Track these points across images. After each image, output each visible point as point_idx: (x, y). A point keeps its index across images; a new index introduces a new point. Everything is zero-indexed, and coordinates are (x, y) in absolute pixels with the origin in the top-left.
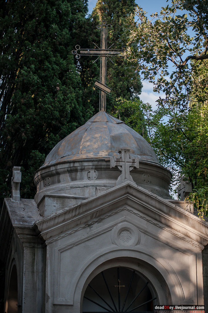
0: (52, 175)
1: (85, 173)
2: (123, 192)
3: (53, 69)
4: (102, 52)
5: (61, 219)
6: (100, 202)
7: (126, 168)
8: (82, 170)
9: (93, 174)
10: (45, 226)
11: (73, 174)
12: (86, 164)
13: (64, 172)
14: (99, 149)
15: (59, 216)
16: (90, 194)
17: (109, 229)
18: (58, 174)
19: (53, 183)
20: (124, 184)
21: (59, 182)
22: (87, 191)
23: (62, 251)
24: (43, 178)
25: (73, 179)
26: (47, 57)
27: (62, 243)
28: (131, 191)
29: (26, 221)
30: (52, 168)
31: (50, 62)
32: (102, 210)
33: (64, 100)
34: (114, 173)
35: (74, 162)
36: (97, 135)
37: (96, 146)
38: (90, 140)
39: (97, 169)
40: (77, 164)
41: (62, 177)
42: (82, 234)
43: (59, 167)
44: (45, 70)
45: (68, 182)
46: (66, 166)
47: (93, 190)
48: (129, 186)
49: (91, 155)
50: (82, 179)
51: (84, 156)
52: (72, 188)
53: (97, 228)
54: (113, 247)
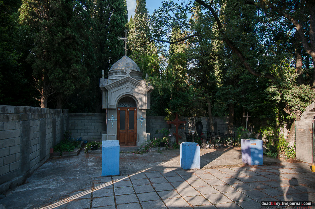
0: (111, 73)
1: (119, 73)
2: (127, 78)
3: (115, 41)
4: (126, 39)
5: (111, 85)
6: (121, 81)
7: (128, 72)
8: (118, 72)
9: (121, 73)
10: (107, 87)
11: (116, 73)
12: (119, 71)
13: (114, 73)
14: (123, 67)
15: (111, 84)
16: (120, 79)
17: (124, 88)
18: (112, 73)
19: (111, 75)
20: (127, 77)
21: (113, 75)
22: (119, 77)
23: (112, 93)
24: (109, 74)
25: (116, 75)
26: (114, 37)
27: (112, 91)
28: (129, 78)
29: (103, 85)
30: (111, 71)
31: (114, 39)
32: (122, 83)
33: (118, 50)
34: (126, 73)
35: (116, 70)
36: (122, 63)
37: (122, 66)
38: (121, 64)
39: (122, 72)
40: (117, 71)
41: (113, 74)
42: (117, 89)
43: (113, 71)
44: (113, 41)
45: (115, 75)
46: (114, 71)
47: (120, 78)
48: (128, 77)
49: (120, 69)
50: (118, 74)
51: (119, 69)
52: (116, 77)
53: (121, 87)
54: (125, 92)
